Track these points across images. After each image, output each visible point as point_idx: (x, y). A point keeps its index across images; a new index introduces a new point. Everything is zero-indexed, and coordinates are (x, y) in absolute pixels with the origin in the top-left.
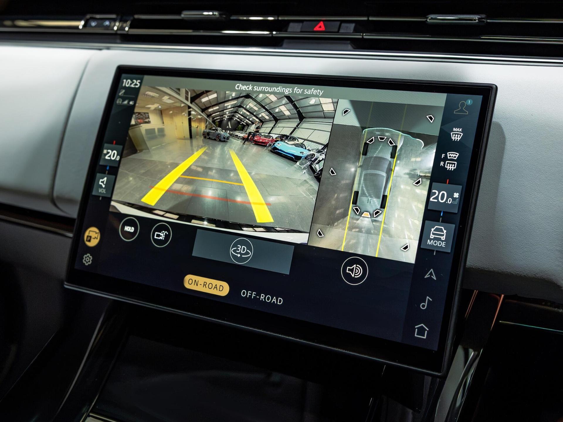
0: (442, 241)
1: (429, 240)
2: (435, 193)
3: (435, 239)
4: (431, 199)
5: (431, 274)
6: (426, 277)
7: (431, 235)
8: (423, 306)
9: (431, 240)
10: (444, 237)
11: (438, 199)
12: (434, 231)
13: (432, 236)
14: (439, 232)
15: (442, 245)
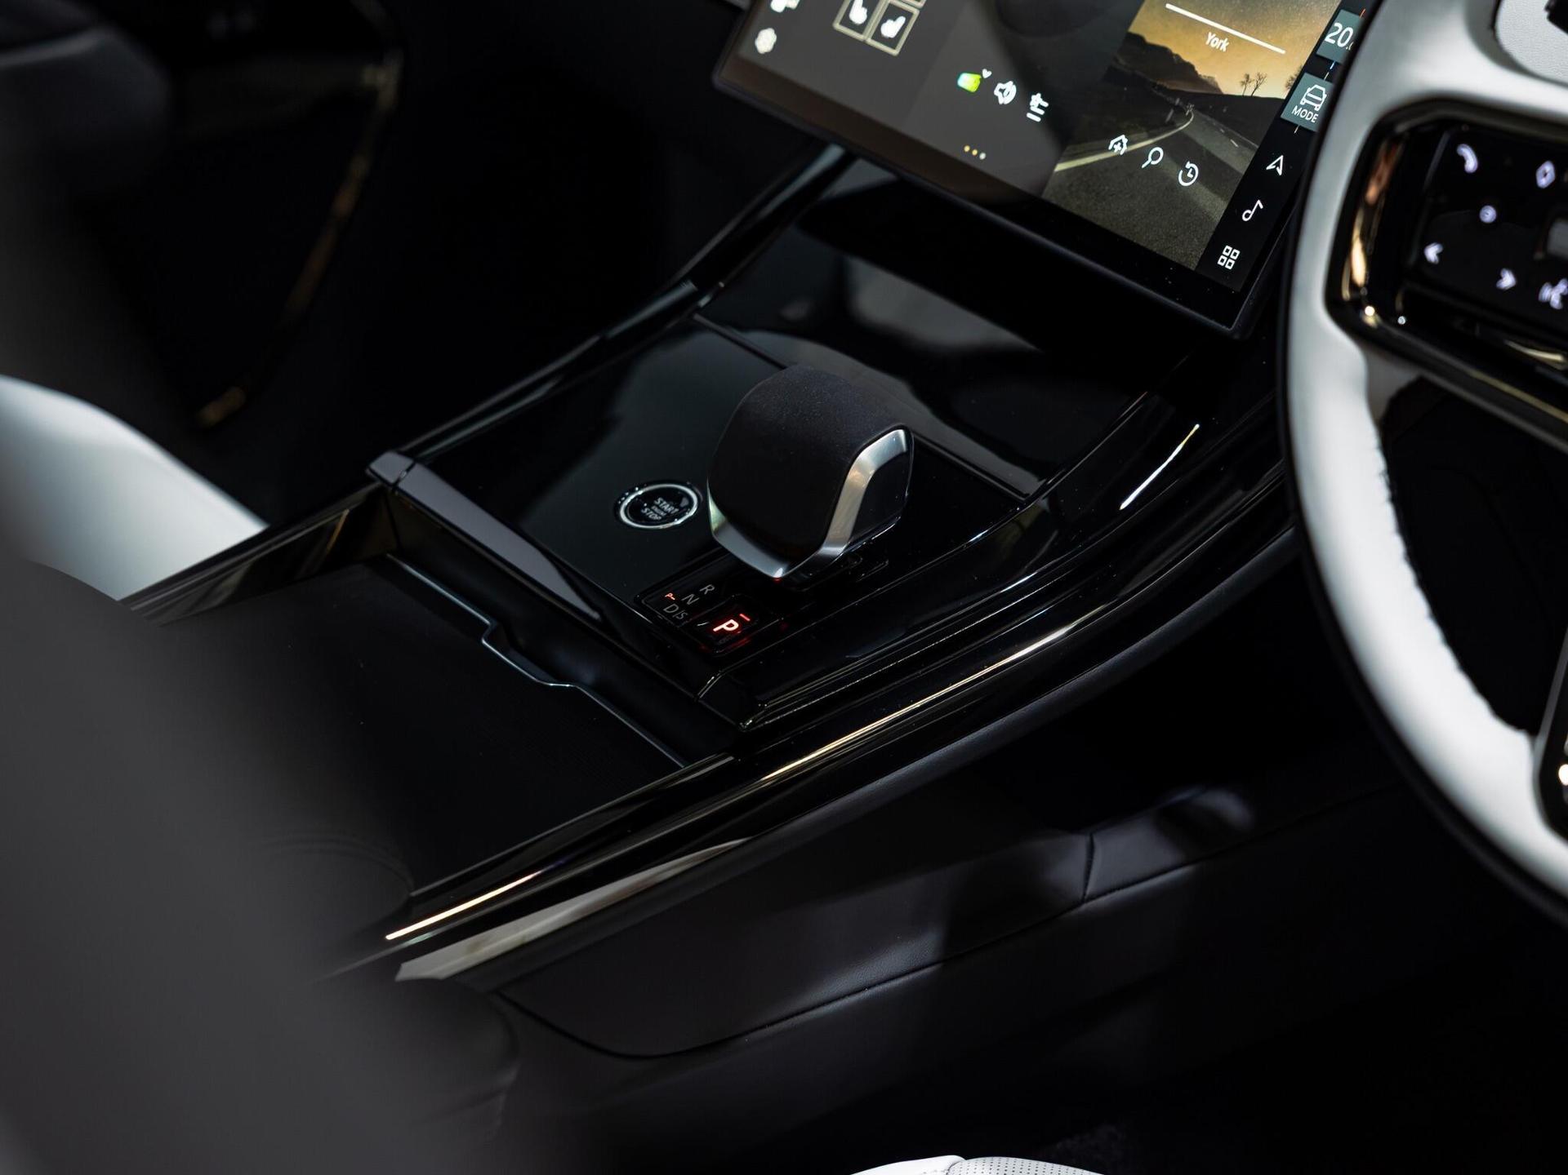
0: (1315, 112)
1: (1296, 107)
2: (1337, 28)
3: (1307, 107)
4: (1328, 39)
5: (1278, 164)
6: (1268, 168)
7: (1304, 99)
8: (1247, 215)
9: (1299, 106)
10: (1320, 106)
11: (1336, 41)
12: (1311, 92)
13: (1304, 101)
14: (1315, 95)
15: (1312, 119)
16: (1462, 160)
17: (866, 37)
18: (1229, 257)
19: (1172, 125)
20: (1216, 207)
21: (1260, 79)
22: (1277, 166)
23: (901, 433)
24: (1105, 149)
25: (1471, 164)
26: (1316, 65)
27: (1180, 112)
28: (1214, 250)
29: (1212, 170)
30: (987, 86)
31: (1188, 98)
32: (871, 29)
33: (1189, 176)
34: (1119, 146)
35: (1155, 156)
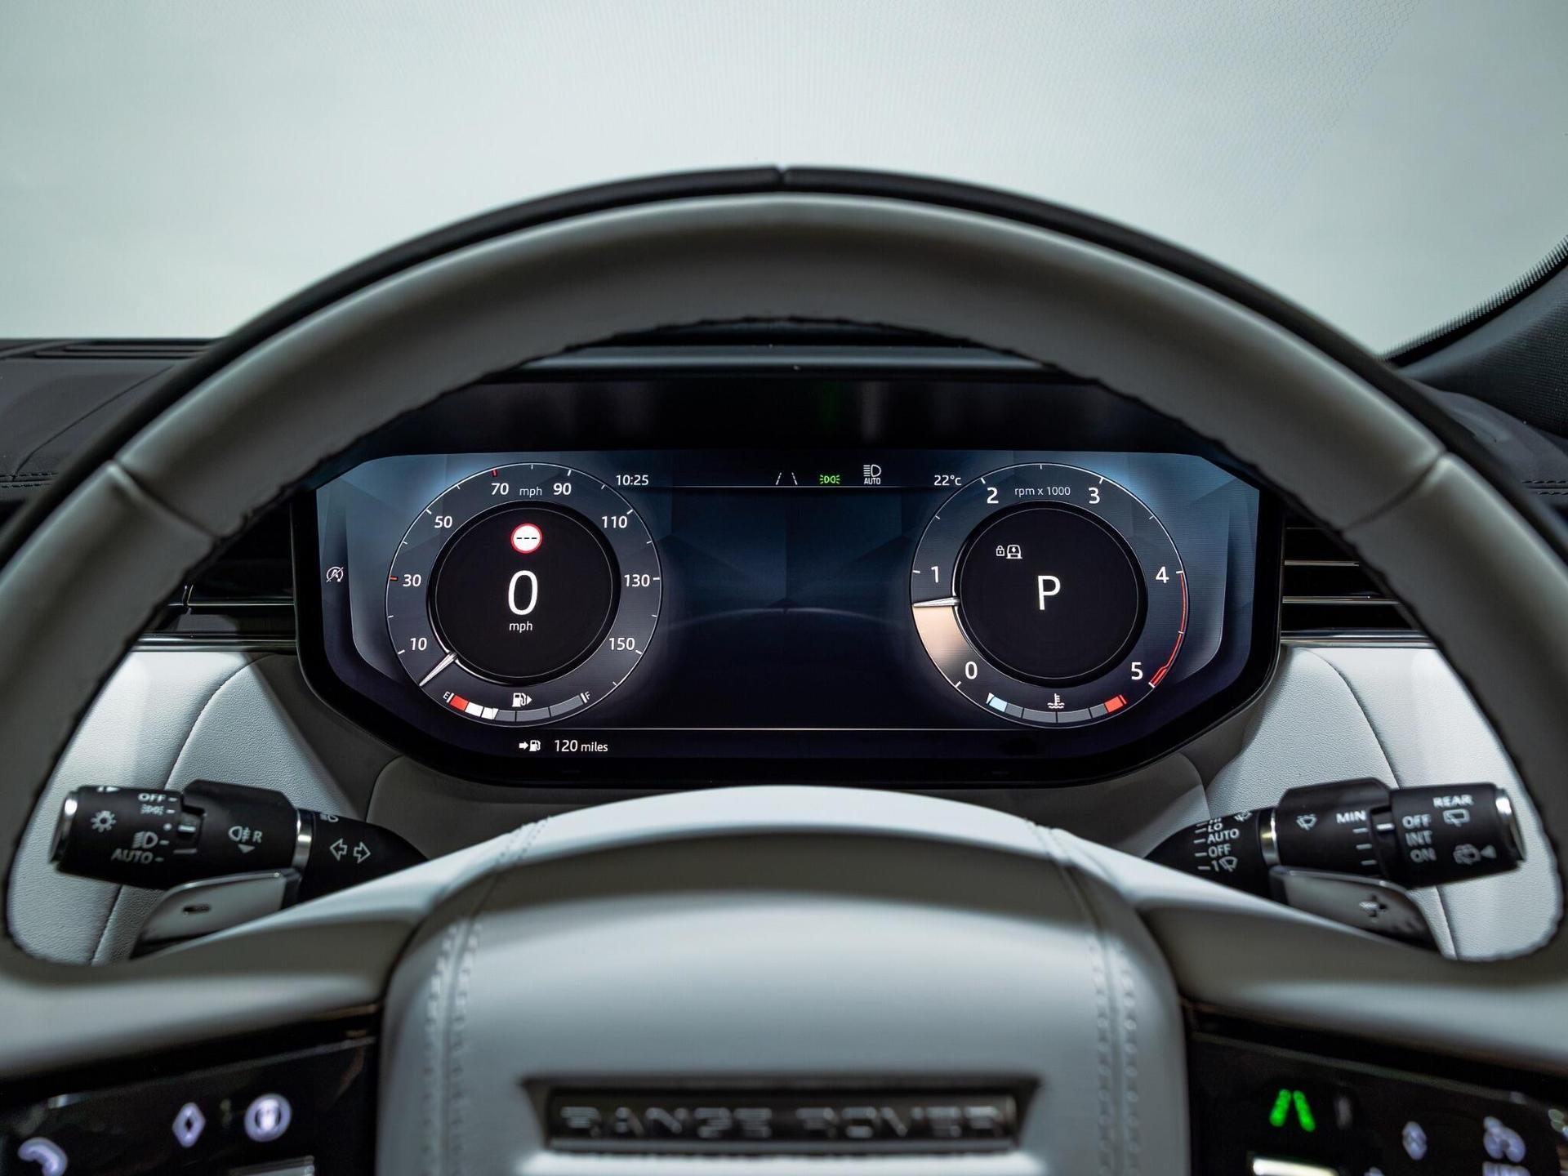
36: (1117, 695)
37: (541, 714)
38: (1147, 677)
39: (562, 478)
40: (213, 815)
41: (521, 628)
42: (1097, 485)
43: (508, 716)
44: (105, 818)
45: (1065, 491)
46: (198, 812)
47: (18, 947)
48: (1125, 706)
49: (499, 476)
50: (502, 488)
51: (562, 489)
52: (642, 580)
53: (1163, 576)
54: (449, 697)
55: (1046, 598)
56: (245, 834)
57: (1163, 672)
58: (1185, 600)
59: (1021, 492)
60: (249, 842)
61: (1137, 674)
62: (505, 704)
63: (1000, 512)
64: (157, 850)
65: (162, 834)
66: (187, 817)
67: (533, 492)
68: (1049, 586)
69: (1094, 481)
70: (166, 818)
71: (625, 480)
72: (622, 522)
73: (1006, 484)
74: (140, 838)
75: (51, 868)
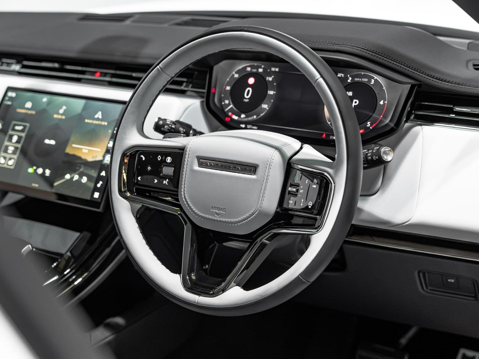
1: (105, 161)
3: (107, 160)
4: (108, 146)
11: (110, 146)
14: (108, 158)
15: (108, 162)
16: (142, 158)
17: (5, 166)
18: (96, 195)
19: (78, 170)
20: (92, 185)
21: (96, 157)
22: (103, 174)
23: (30, 246)
24: (64, 178)
25: (144, 159)
26: (107, 151)
27: (80, 167)
28: (93, 194)
29: (90, 178)
30: (35, 170)
31: (81, 163)
32: (6, 163)
33: (84, 180)
34: (68, 176)
35: (76, 177)
36: (362, 129)
37: (246, 119)
38: (370, 126)
39: (261, 67)
40: (178, 125)
41: (246, 101)
42: (374, 79)
43: (240, 119)
44: (161, 122)
45: (366, 80)
46: (175, 124)
47: (144, 133)
48: (363, 132)
49: (249, 66)
50: (249, 69)
51: (261, 70)
52: (271, 93)
53: (382, 103)
54: (230, 114)
55: (354, 105)
56: (182, 129)
57: (374, 125)
58: (385, 109)
59: (356, 79)
60: (183, 131)
61: (368, 125)
62: (239, 116)
63: (350, 84)
64: (168, 129)
65: (169, 127)
66: (173, 125)
67: (254, 70)
68: (356, 102)
69: (373, 78)
70: (170, 124)
71: (273, 69)
72: (270, 79)
73: (353, 77)
74: (166, 127)
75: (153, 130)
